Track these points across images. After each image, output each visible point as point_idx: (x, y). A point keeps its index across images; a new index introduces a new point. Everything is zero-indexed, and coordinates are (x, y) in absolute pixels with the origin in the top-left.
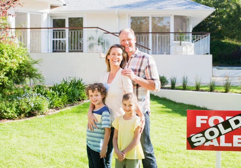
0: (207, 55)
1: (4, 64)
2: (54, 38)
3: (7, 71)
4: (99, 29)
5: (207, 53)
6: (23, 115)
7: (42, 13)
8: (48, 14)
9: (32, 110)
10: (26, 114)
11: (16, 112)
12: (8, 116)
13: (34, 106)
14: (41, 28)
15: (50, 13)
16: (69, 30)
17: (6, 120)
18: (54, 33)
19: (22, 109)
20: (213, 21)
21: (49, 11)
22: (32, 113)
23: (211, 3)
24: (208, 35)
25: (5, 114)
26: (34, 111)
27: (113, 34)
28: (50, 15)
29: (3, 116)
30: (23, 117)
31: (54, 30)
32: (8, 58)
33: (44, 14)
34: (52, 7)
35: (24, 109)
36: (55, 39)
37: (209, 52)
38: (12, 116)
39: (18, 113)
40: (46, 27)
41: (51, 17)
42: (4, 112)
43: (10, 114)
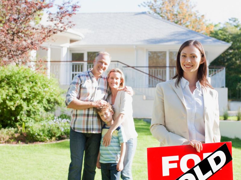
0: (223, 88)
1: (38, 92)
2: (73, 71)
3: (40, 100)
4: (119, 63)
5: (223, 86)
6: (54, 138)
7: (62, 47)
8: (68, 48)
9: (61, 134)
10: (57, 137)
11: (47, 136)
12: (40, 139)
13: (64, 130)
14: (60, 61)
15: (70, 47)
16: (88, 63)
17: (39, 142)
18: (73, 66)
19: (53, 133)
20: (231, 56)
21: (68, 45)
22: (62, 137)
23: (229, 38)
24: (223, 69)
25: (39, 137)
26: (63, 135)
27: (133, 67)
28: (70, 50)
29: (37, 139)
30: (54, 140)
31: (73, 64)
32: (41, 87)
33: (64, 48)
34: (72, 41)
35: (55, 133)
36: (75, 73)
37: (224, 85)
38: (44, 139)
39: (50, 136)
40: (65, 60)
41: (70, 51)
42: (37, 135)
43: (42, 137)
